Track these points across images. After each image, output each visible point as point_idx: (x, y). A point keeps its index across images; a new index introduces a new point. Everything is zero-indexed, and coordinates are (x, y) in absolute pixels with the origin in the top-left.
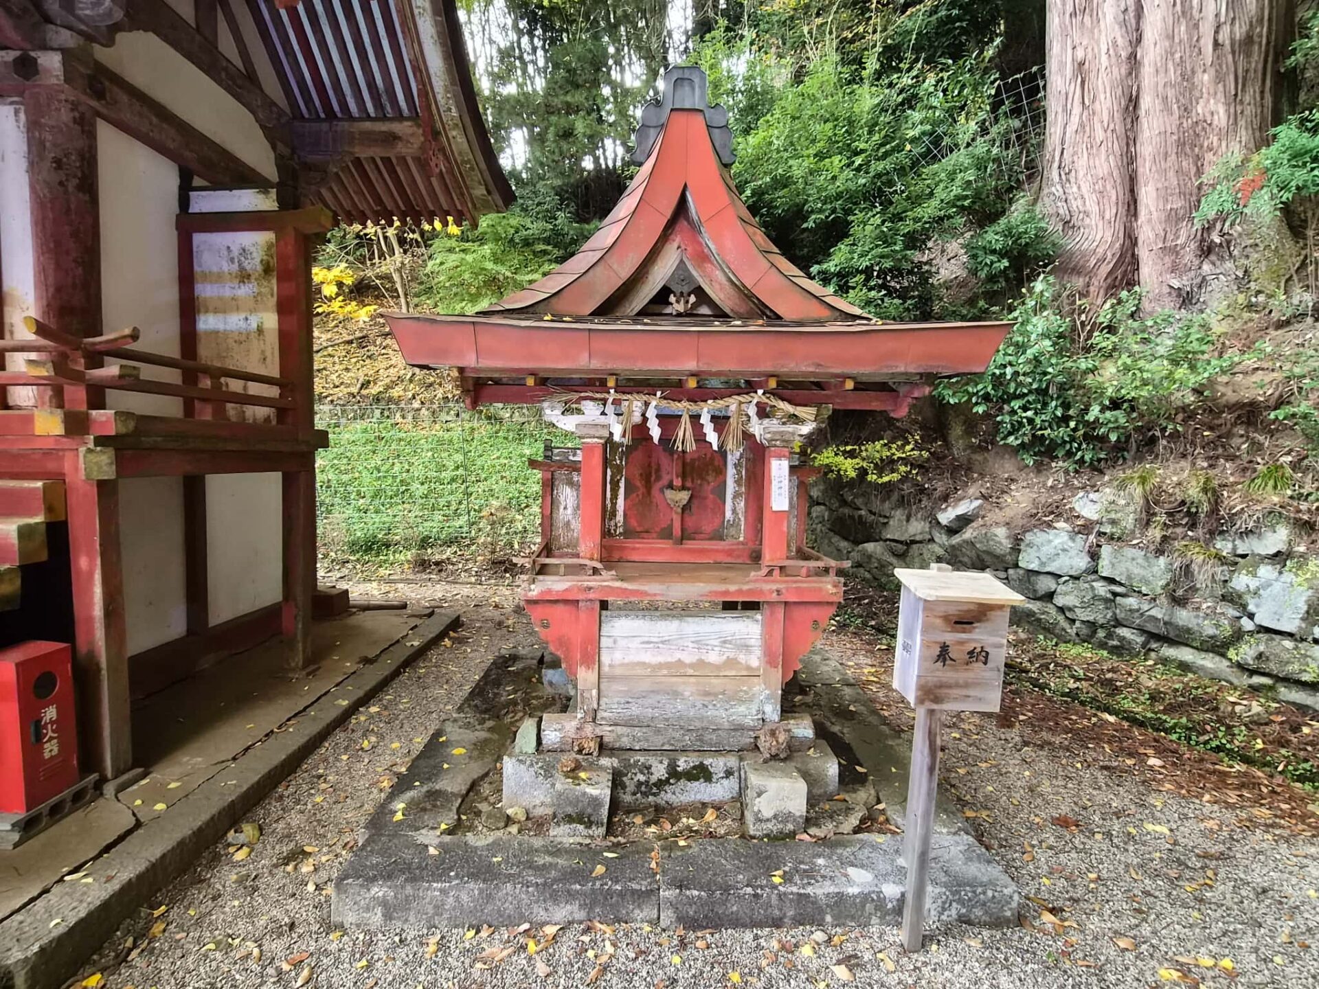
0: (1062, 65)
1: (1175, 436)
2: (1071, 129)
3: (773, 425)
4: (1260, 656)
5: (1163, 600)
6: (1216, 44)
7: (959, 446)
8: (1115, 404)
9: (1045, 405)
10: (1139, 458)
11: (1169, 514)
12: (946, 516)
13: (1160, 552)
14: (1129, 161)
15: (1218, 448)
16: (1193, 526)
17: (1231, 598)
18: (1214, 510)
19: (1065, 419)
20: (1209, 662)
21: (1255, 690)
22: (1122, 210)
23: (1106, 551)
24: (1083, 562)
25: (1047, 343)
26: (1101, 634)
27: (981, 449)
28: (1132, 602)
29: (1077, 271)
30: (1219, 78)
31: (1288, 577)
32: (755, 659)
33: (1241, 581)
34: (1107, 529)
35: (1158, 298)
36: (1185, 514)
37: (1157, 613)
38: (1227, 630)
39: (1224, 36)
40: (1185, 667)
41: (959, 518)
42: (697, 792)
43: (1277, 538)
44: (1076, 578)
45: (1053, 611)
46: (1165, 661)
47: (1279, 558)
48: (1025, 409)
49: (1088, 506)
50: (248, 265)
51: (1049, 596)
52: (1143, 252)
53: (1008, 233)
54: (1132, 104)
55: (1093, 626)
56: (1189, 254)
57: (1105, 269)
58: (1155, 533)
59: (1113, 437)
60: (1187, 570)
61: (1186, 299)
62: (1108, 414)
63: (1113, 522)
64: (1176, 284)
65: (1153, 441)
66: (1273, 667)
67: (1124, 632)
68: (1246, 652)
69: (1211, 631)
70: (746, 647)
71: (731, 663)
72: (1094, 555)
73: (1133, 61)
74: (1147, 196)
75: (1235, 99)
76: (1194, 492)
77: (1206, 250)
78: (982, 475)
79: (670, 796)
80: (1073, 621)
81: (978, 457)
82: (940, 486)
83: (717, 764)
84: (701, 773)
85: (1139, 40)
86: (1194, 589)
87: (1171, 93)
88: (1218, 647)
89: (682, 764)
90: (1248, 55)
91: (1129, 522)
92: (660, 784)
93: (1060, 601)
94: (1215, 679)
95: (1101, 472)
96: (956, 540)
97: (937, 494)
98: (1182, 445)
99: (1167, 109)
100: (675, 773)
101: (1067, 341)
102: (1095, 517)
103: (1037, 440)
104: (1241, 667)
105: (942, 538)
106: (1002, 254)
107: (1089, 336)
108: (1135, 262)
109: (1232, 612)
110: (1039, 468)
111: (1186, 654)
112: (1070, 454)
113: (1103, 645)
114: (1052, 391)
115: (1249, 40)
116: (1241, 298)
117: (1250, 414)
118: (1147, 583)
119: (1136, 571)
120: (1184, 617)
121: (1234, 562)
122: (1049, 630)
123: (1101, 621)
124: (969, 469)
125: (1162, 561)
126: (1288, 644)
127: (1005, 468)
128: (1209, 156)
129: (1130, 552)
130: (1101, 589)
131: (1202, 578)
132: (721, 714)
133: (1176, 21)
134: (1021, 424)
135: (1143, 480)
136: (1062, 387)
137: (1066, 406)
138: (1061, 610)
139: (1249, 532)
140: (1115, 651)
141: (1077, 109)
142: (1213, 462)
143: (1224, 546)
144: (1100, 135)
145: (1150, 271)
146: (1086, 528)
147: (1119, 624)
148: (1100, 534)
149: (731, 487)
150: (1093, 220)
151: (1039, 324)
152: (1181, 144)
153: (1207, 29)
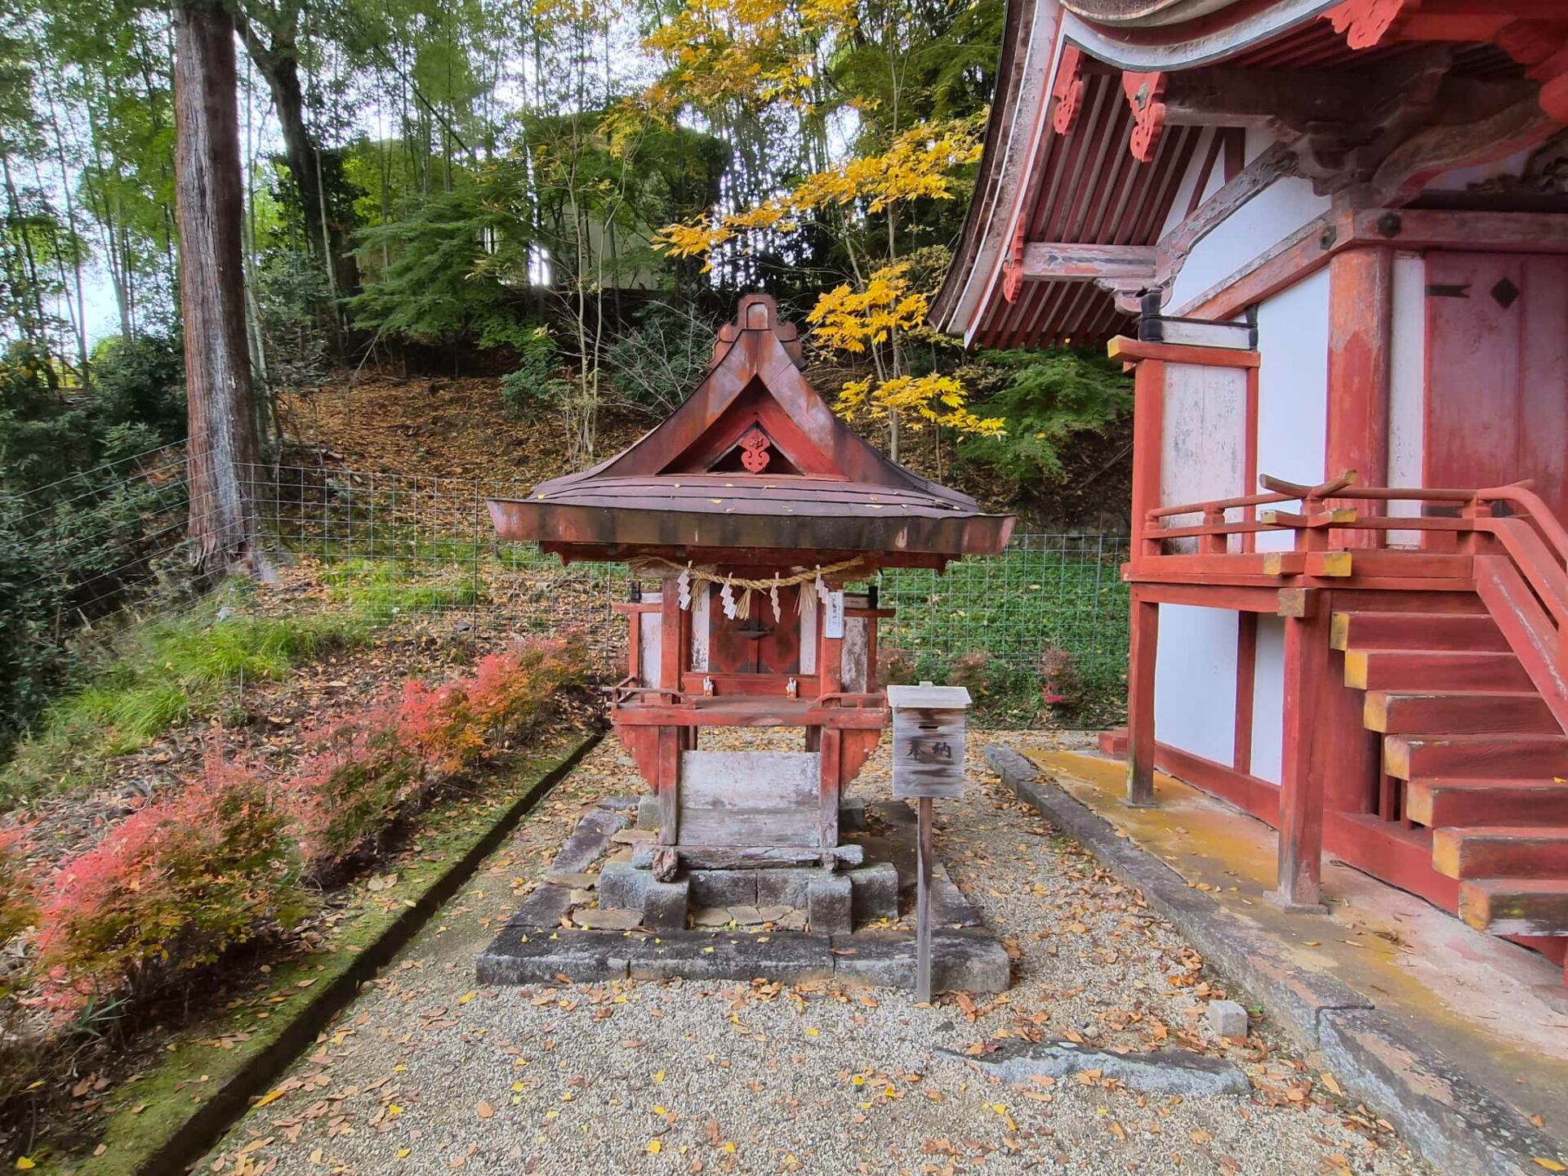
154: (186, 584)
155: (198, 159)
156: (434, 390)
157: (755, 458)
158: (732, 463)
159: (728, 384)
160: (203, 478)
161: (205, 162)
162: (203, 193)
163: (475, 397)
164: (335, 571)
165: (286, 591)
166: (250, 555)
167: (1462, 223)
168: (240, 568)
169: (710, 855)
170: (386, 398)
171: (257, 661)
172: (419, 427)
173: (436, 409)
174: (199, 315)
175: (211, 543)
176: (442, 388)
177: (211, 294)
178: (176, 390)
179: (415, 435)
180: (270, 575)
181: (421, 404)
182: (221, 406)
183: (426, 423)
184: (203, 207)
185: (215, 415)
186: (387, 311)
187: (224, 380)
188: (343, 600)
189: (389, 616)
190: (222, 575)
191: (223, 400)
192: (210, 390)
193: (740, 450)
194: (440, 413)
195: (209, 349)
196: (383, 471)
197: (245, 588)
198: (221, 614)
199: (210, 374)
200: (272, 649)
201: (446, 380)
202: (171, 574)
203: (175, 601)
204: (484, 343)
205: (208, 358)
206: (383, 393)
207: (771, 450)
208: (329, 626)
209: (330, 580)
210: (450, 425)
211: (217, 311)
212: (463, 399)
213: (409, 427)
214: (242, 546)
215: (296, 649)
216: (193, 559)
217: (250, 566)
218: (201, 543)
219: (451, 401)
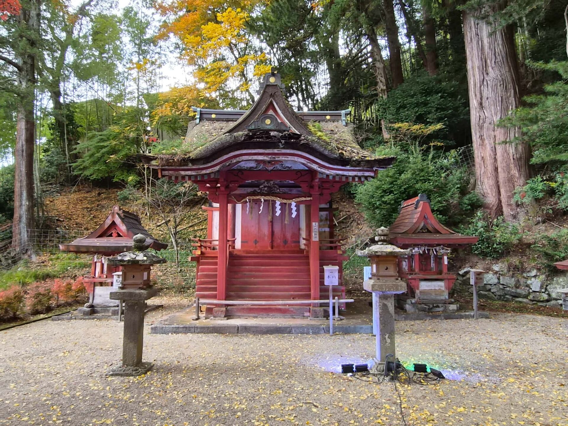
0: (478, 157)
1: (514, 251)
2: (482, 172)
3: (444, 251)
4: (533, 297)
5: (514, 288)
6: (513, 159)
7: (461, 254)
8: (500, 243)
9: (483, 243)
10: (507, 256)
11: (514, 268)
12: (461, 272)
13: (512, 277)
14: (497, 182)
15: (523, 254)
16: (519, 271)
17: (528, 286)
18: (522, 268)
19: (488, 247)
20: (525, 300)
21: (534, 304)
22: (497, 194)
23: (501, 278)
24: (496, 281)
25: (482, 229)
26: (502, 297)
27: (468, 255)
28: (508, 289)
29: (487, 208)
30: (515, 166)
31: (537, 280)
32: (443, 289)
33: (529, 282)
34: (501, 273)
35: (508, 216)
36: (516, 268)
37: (513, 291)
38: (527, 293)
39: (515, 157)
40: (520, 302)
41: (465, 272)
42: (438, 309)
43: (534, 273)
44: (495, 285)
45: (491, 294)
46: (516, 302)
47: (535, 276)
48: (479, 244)
49: (496, 268)
50: (322, 218)
51: (490, 290)
52: (503, 205)
53: (469, 199)
54: (496, 169)
55: (500, 296)
56: (514, 207)
57: (494, 208)
58: (511, 273)
59: (500, 251)
60: (518, 281)
61: (515, 217)
62: (498, 246)
63: (502, 271)
64: (512, 213)
65: (509, 252)
66: (536, 299)
67: (507, 296)
68: (531, 297)
69: (524, 293)
70: (442, 287)
71: (440, 289)
72: (499, 279)
73: (495, 159)
74: (502, 191)
75: (519, 171)
76: (517, 263)
77: (518, 205)
78: (469, 262)
79: (433, 310)
80: (496, 295)
81: (467, 257)
82: (458, 265)
83: (440, 305)
84: (438, 307)
85: (496, 154)
86: (520, 285)
87: (505, 168)
88: (526, 297)
89: (435, 305)
90: (521, 161)
91: (506, 271)
92: (432, 308)
93: (492, 291)
94: (525, 303)
95: (499, 260)
96: (465, 278)
97: (458, 267)
98: (515, 253)
99: (504, 172)
100: (433, 307)
101: (487, 228)
102: (498, 270)
103: (483, 252)
104: (531, 300)
105: (460, 278)
106: (469, 205)
107: (492, 227)
108: (502, 206)
109: (528, 289)
110: (484, 259)
111: (520, 299)
112: (491, 256)
113: (503, 300)
114: (485, 240)
115: (520, 158)
116: (527, 217)
117: (529, 245)
118: (510, 284)
119: (508, 282)
120: (519, 291)
121: (527, 278)
122: (490, 298)
123: (502, 294)
124: (465, 260)
125: (513, 279)
126: (538, 293)
127: (475, 259)
128: (515, 183)
129: (506, 278)
130: (501, 287)
131: (522, 283)
132: (439, 298)
133: (504, 153)
134: (478, 248)
135: (507, 261)
136: (487, 239)
137: (488, 244)
138: (493, 293)
139: (529, 271)
140: (506, 301)
141: (483, 168)
142: (522, 256)
143: (525, 275)
144: (489, 175)
145: (505, 209)
146: (496, 273)
147: (506, 295)
148: (500, 274)
149: (432, 261)
150: (490, 195)
151: (480, 224)
152: (509, 180)
153: (511, 155)
154: (10, 261)
155: (22, 142)
156: (99, 194)
157: (115, 234)
158: (111, 235)
159: (109, 222)
160: (17, 231)
161: (24, 143)
162: (23, 151)
163: (113, 196)
164: (53, 257)
165: (38, 263)
166: (29, 253)
167: (245, 190)
168: (26, 257)
169: (98, 305)
170: (82, 198)
171: (27, 280)
172: (92, 208)
173: (99, 201)
174: (19, 184)
175: (18, 249)
176: (102, 193)
177: (23, 179)
178: (12, 203)
179: (90, 211)
180: (34, 258)
181: (94, 199)
182: (24, 210)
183: (95, 206)
184: (22, 155)
185: (22, 212)
186: (85, 168)
187: (25, 202)
188: (55, 265)
189: (67, 270)
190: (20, 259)
191: (24, 208)
192: (21, 205)
193: (112, 233)
194: (100, 202)
195: (21, 194)
196: (76, 224)
197: (27, 262)
198: (19, 270)
199: (21, 201)
200: (31, 277)
201: (104, 191)
202: (6, 259)
203: (6, 266)
204: (115, 180)
205: (21, 197)
206: (83, 195)
207: (118, 233)
208: (46, 272)
209: (51, 260)
210: (103, 207)
211: (24, 183)
212: (109, 197)
213: (88, 208)
214: (27, 250)
215: (37, 277)
216: (12, 254)
217: (29, 256)
218: (15, 250)
219: (105, 198)
